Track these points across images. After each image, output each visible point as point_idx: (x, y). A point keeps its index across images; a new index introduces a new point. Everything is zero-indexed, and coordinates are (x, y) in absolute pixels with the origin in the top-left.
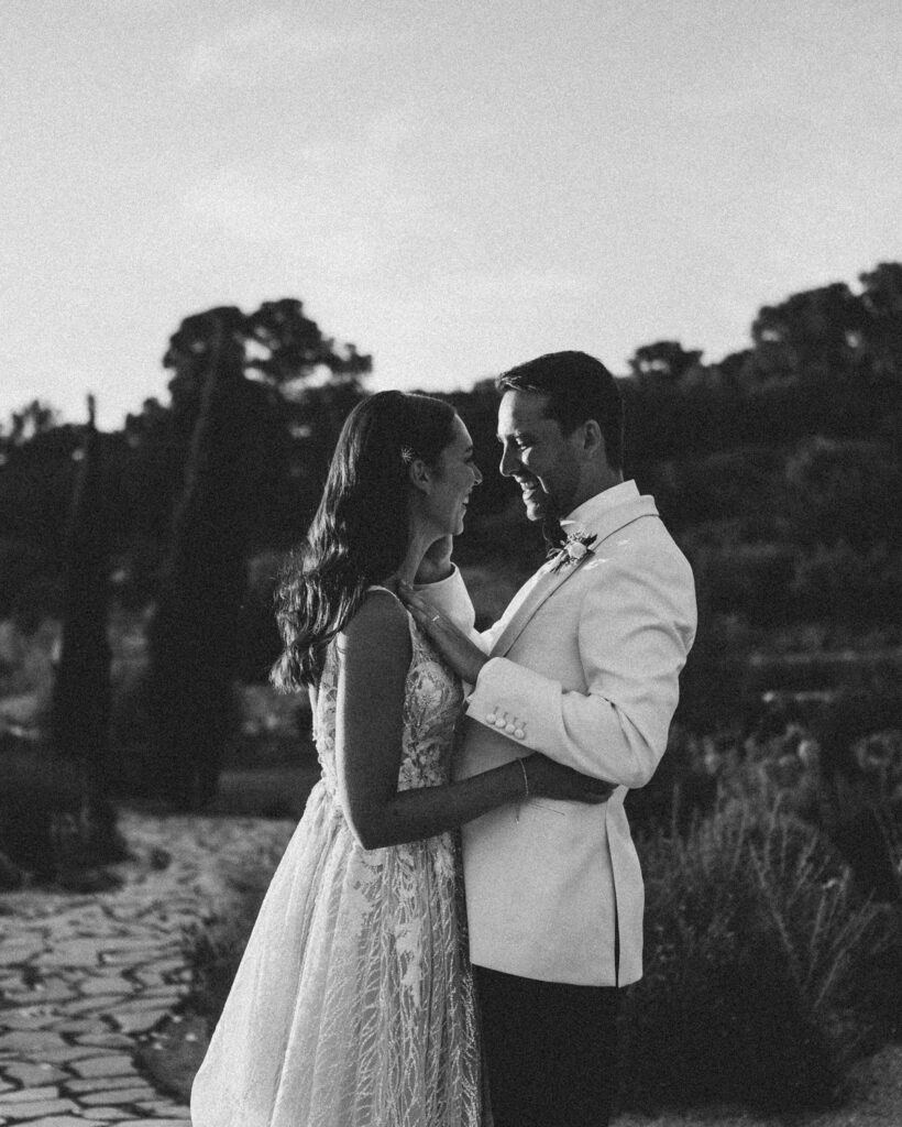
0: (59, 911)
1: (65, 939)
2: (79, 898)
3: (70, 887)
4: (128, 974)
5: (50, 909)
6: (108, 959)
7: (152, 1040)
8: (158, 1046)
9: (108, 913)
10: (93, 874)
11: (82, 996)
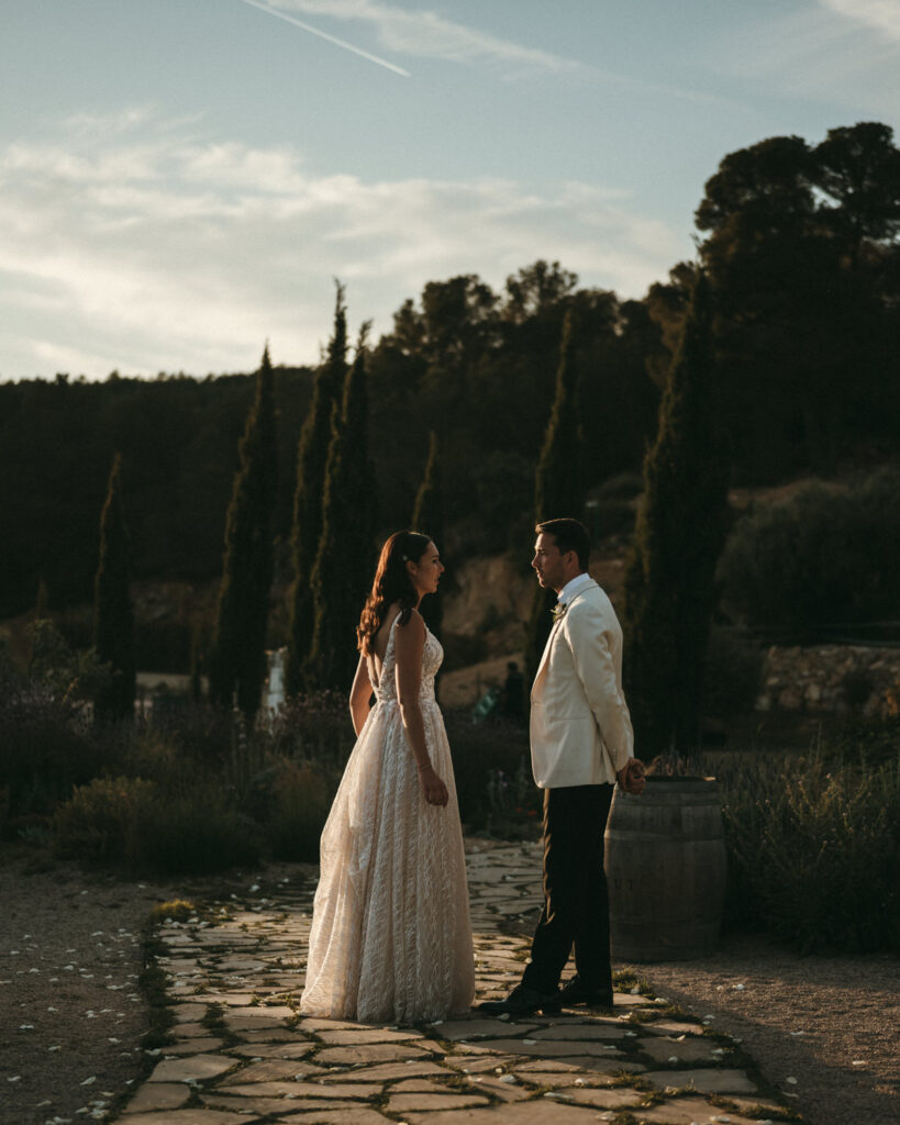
0: (483, 851)
1: (481, 867)
2: (506, 843)
3: (497, 835)
4: (521, 888)
5: (476, 849)
6: (508, 878)
7: (520, 918)
8: (521, 921)
9: (525, 853)
10: (524, 828)
11: (480, 897)
